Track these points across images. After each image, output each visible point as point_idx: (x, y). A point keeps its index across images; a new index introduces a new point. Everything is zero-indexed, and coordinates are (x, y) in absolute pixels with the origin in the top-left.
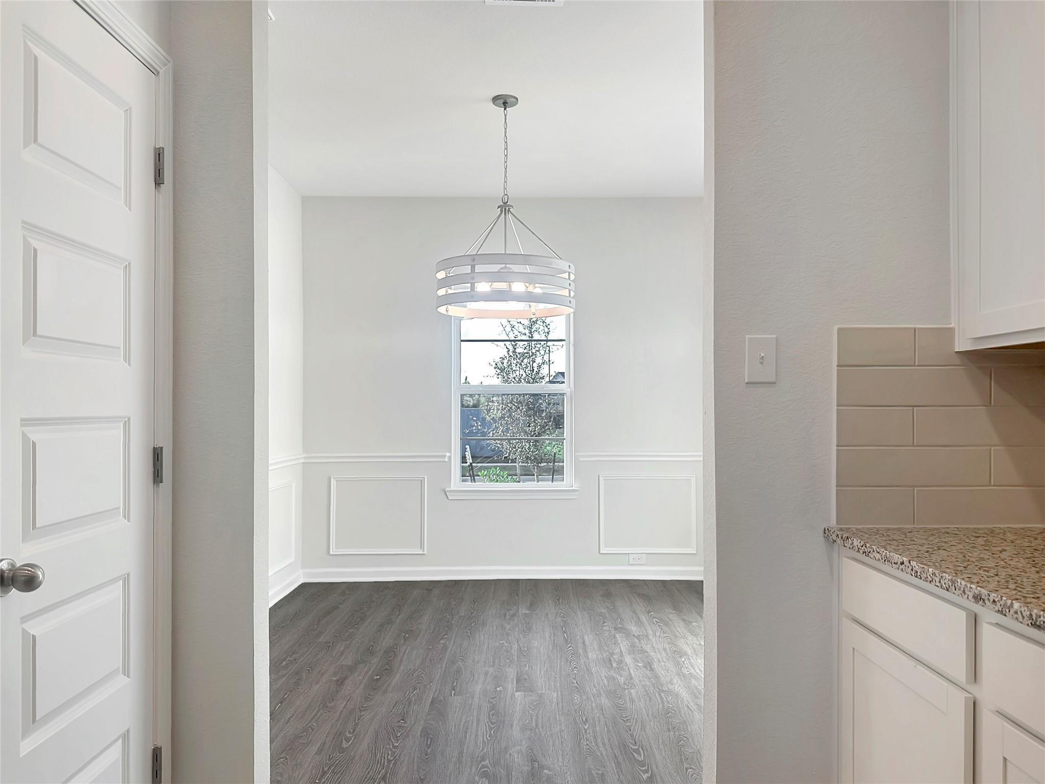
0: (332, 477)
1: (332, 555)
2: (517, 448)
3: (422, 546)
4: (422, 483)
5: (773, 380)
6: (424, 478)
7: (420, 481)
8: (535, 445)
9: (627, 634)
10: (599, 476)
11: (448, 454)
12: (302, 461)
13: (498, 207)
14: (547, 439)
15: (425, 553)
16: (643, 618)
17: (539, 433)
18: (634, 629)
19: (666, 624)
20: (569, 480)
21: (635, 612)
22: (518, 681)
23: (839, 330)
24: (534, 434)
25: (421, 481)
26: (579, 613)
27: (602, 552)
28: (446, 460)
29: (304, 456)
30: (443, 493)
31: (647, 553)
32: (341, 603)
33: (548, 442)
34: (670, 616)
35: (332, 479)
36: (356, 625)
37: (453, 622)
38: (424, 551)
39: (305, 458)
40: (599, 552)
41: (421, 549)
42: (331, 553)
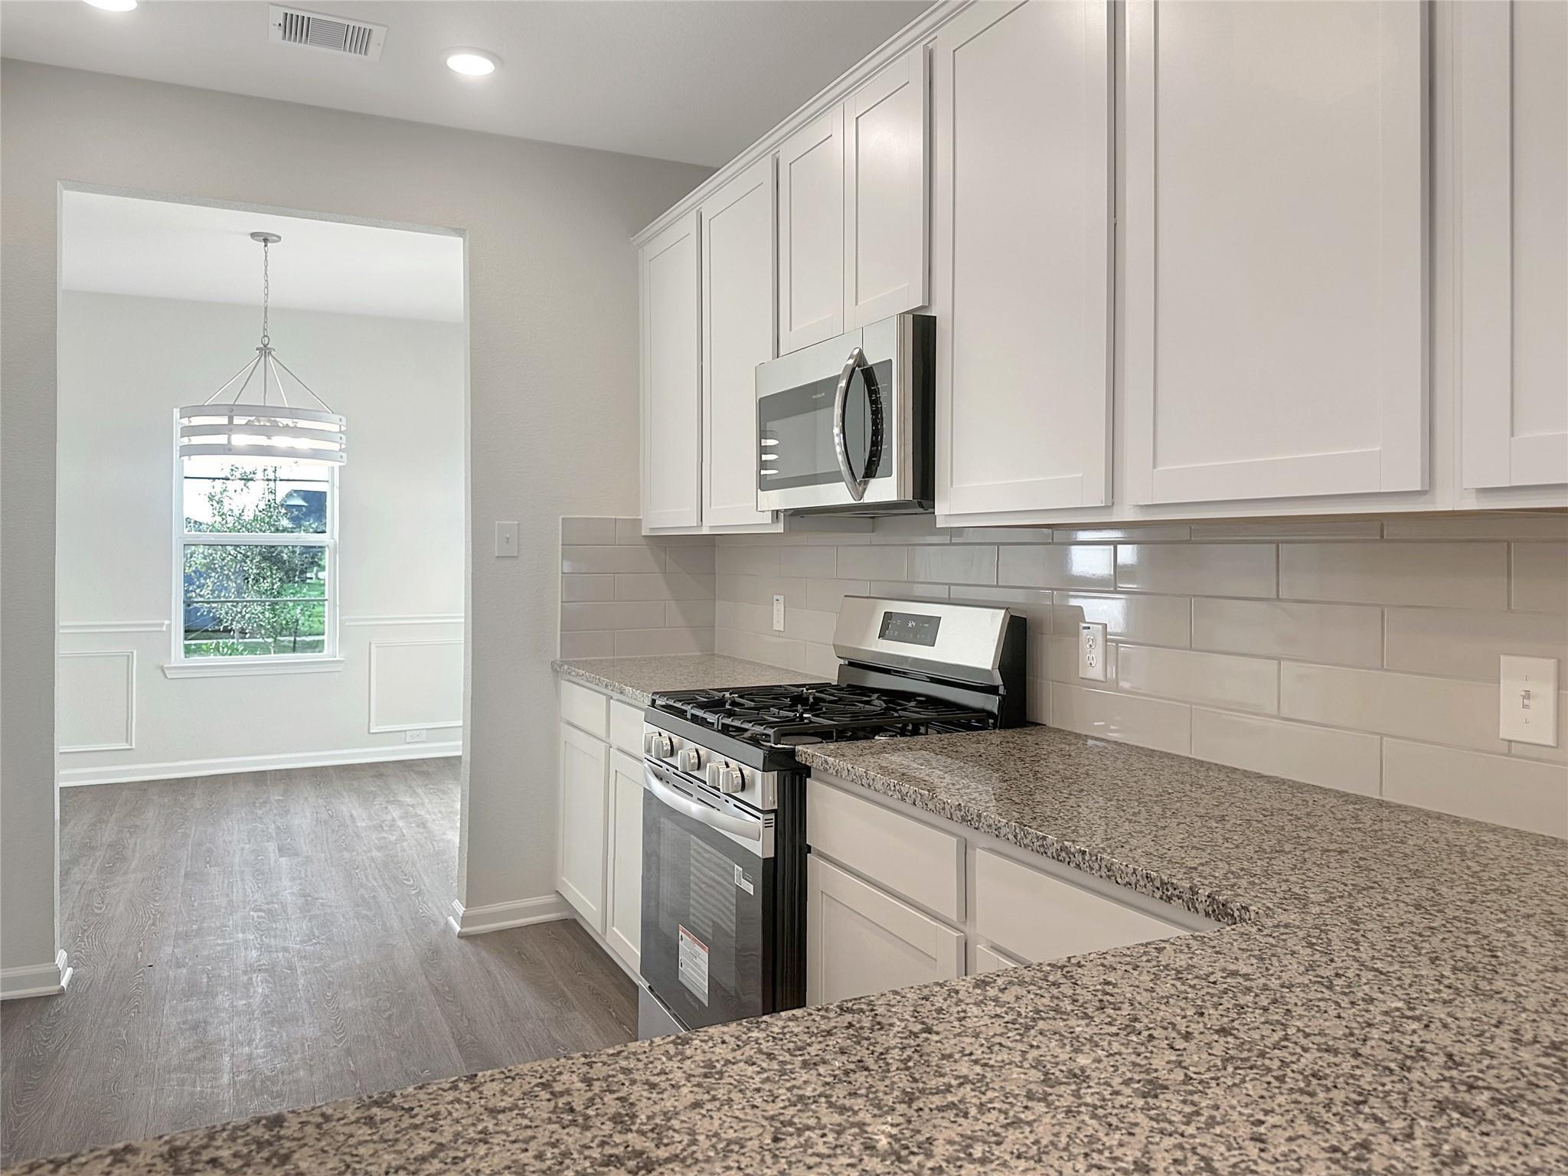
2: (244, 613)
3: (128, 740)
4: (129, 659)
5: (516, 555)
6: (132, 653)
7: (126, 658)
8: (273, 610)
9: (400, 804)
10: (370, 643)
11: (167, 622)
13: (257, 349)
14: (290, 601)
15: (133, 747)
16: (419, 791)
17: (278, 593)
18: (408, 800)
19: (444, 793)
20: (331, 649)
21: (411, 787)
22: (279, 850)
23: (563, 519)
24: (271, 593)
25: (128, 656)
26: (345, 794)
27: (372, 731)
28: (164, 629)
30: (159, 672)
31: (427, 729)
33: (291, 604)
34: (450, 786)
38: (131, 745)
40: (369, 733)
41: (127, 742)
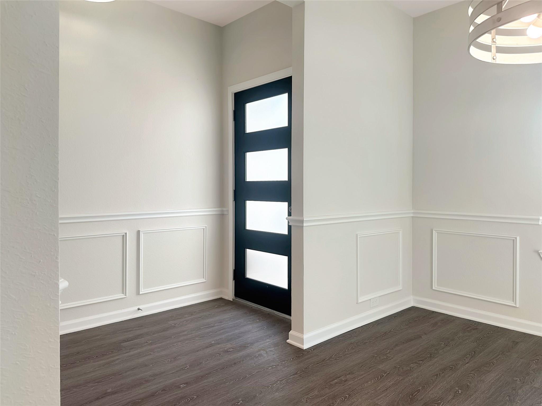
0: (433, 229)
1: (434, 290)
3: (514, 299)
4: (514, 241)
6: (516, 238)
7: (512, 241)
11: (541, 218)
12: (412, 215)
15: (517, 306)
28: (540, 223)
29: (412, 211)
30: (537, 254)
32: (426, 334)
35: (434, 232)
36: (421, 361)
37: (520, 391)
38: (516, 304)
39: (413, 213)
41: (513, 301)
42: (434, 288)
